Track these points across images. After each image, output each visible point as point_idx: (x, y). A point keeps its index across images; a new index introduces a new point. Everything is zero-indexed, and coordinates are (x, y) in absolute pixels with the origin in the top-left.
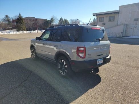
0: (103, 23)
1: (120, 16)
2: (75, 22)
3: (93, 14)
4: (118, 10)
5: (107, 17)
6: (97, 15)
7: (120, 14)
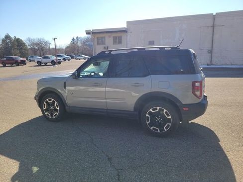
0: (104, 46)
1: (129, 36)
2: (39, 44)
3: (86, 31)
4: (126, 27)
5: (110, 37)
6: (93, 33)
7: (129, 34)
